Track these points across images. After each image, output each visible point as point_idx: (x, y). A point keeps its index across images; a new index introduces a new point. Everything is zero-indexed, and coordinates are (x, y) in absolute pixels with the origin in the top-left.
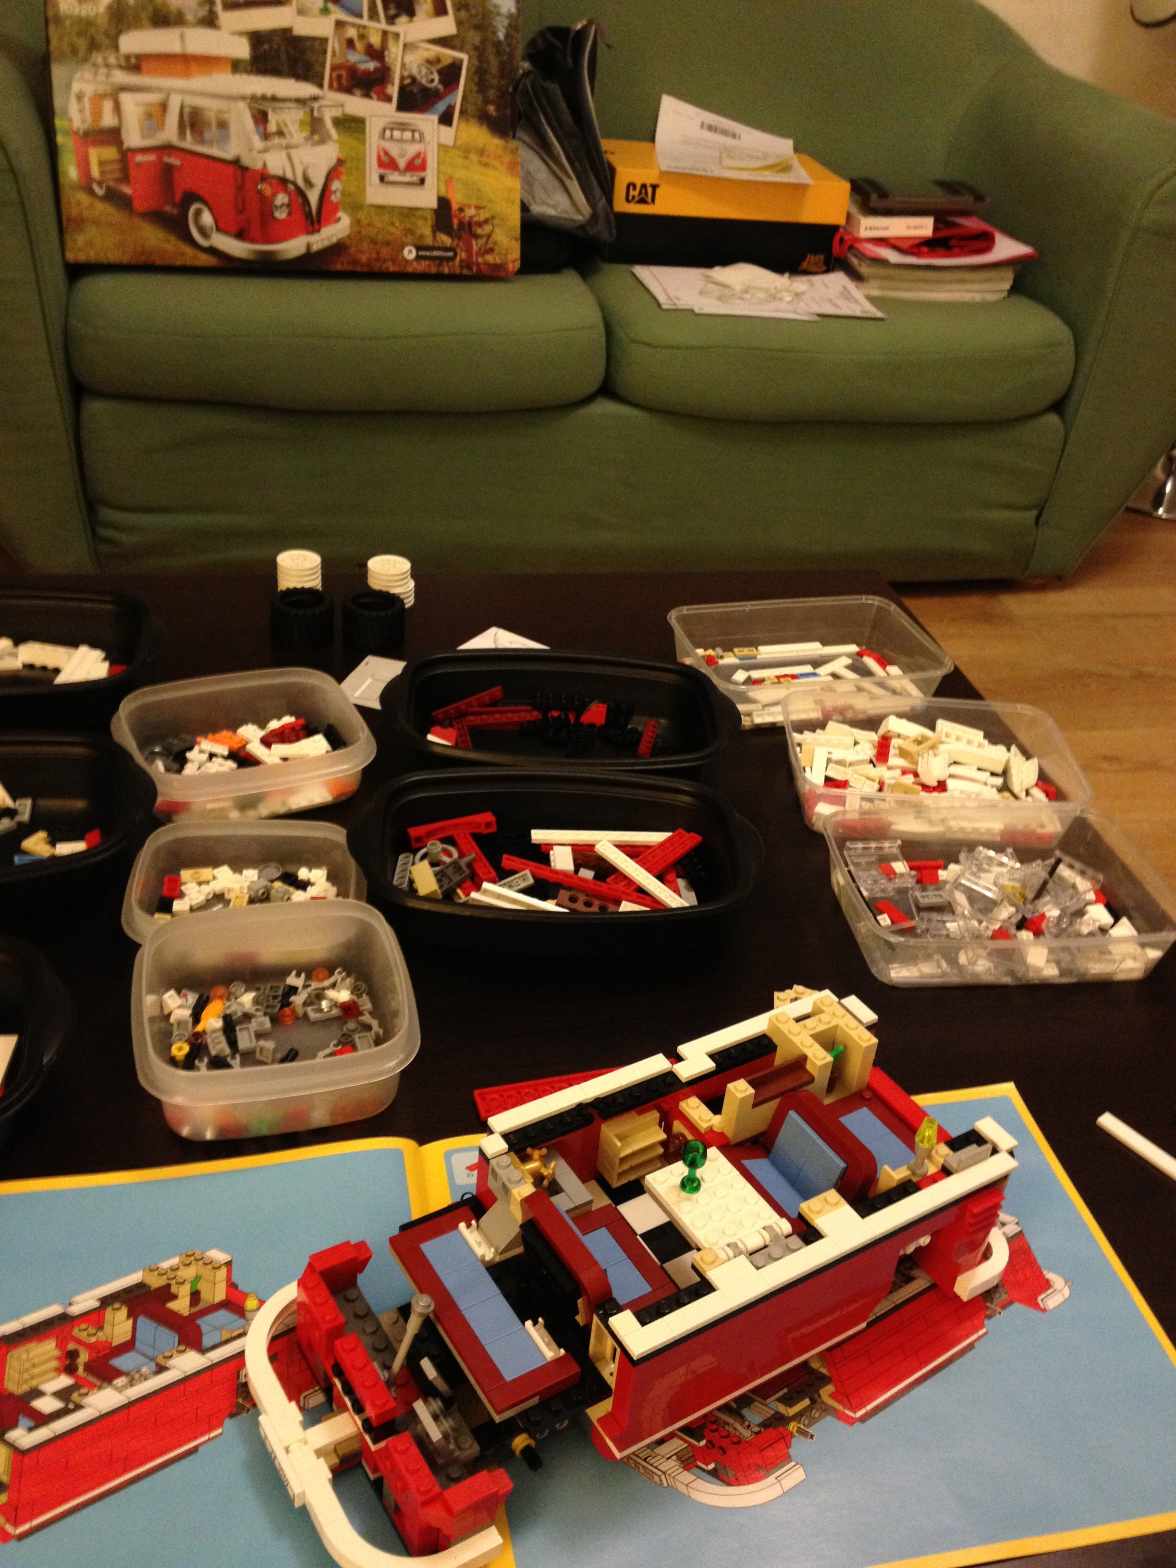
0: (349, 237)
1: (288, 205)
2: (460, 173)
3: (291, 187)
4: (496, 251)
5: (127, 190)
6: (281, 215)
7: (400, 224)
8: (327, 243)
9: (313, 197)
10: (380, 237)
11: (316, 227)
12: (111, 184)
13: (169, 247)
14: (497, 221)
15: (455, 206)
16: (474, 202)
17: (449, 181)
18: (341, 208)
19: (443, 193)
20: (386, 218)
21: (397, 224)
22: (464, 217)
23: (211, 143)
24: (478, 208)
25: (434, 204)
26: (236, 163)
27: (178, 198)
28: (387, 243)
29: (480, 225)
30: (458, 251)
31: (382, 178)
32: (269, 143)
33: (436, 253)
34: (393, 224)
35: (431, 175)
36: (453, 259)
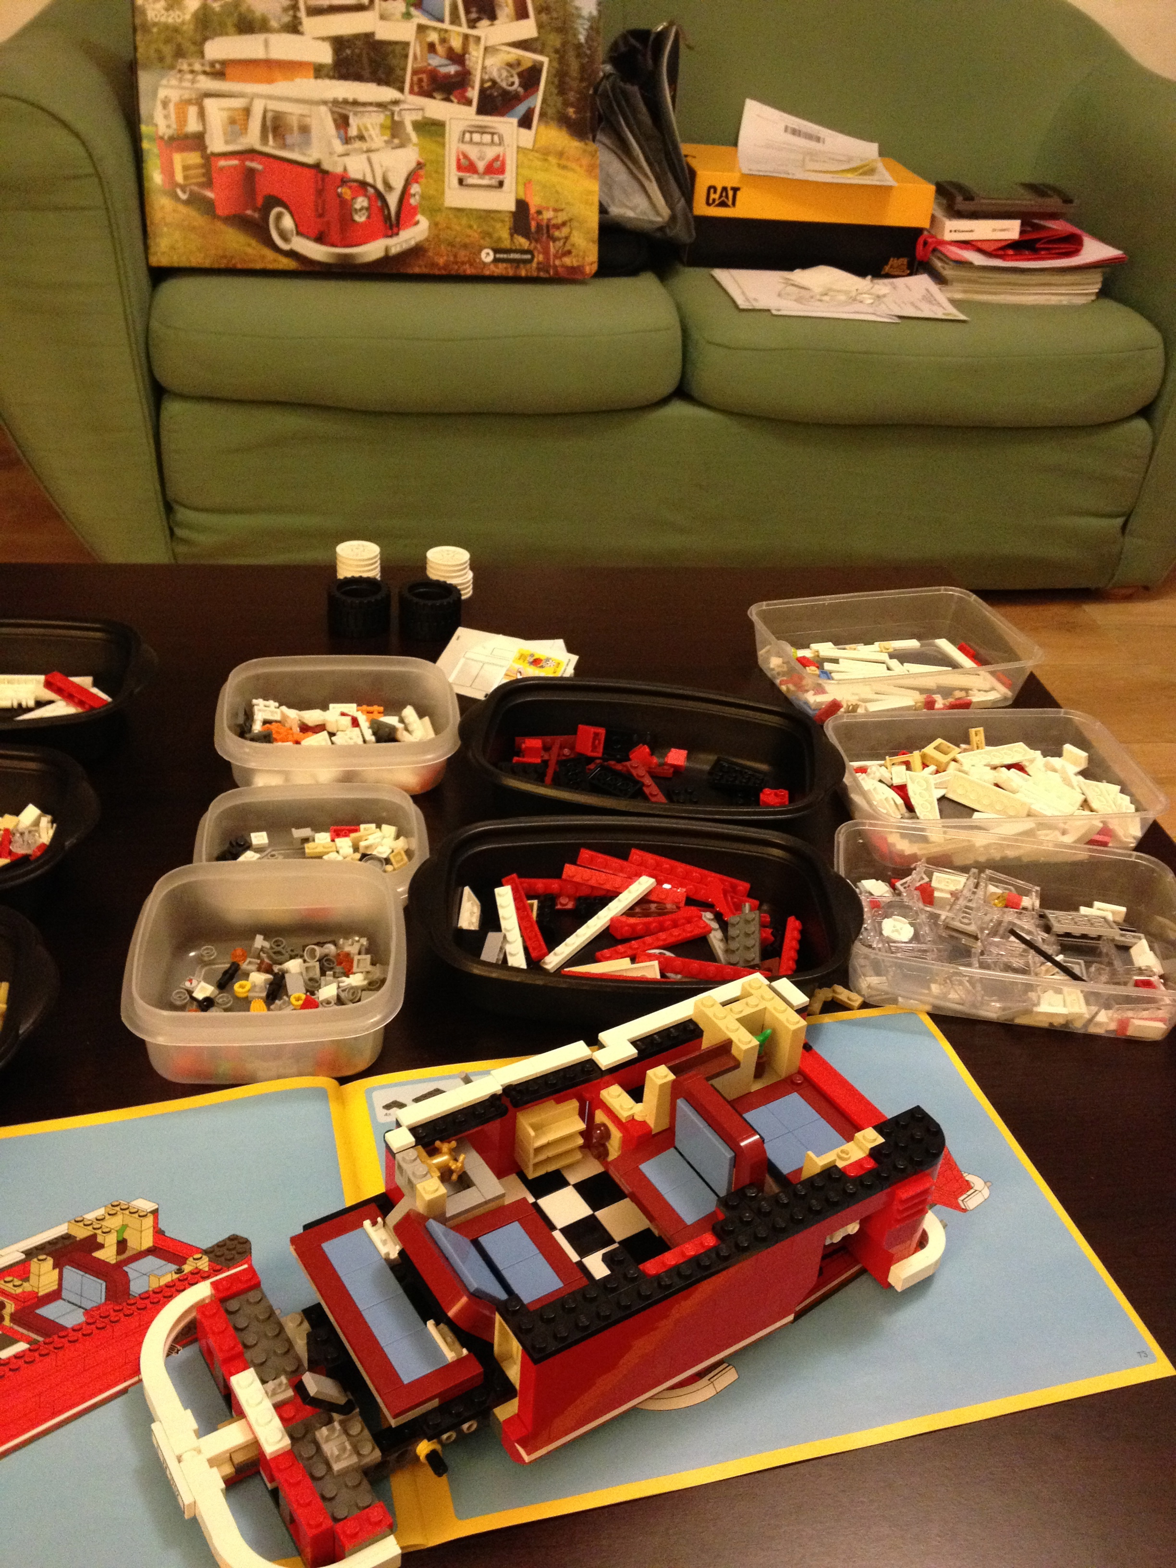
0: (427, 240)
1: (367, 209)
2: (540, 176)
3: (371, 191)
4: (574, 252)
5: (210, 194)
6: (360, 218)
7: (478, 227)
8: (405, 246)
9: (393, 200)
10: (458, 240)
11: (395, 230)
12: (196, 188)
13: (249, 250)
14: (575, 224)
15: (533, 210)
16: (552, 204)
17: (528, 184)
18: (419, 210)
19: (522, 196)
20: (464, 221)
21: (475, 227)
22: (543, 219)
23: (291, 148)
24: (555, 210)
25: (513, 208)
26: (317, 166)
27: (260, 201)
28: (465, 246)
29: (558, 227)
30: (536, 254)
31: (461, 181)
32: (350, 147)
33: (513, 256)
34: (471, 227)
35: (509, 178)
36: (530, 261)
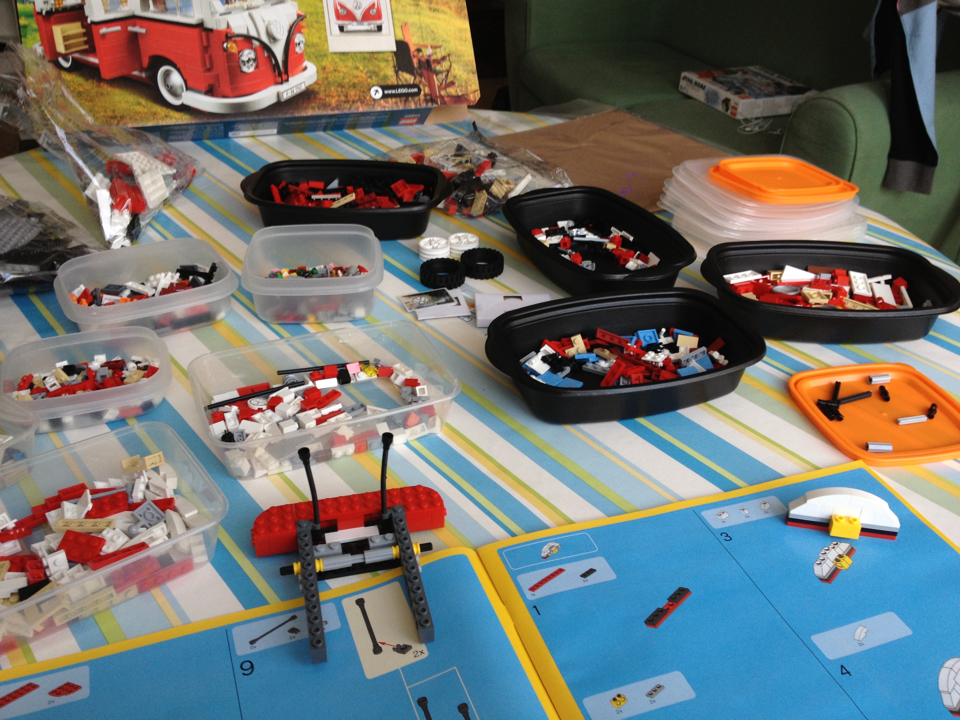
1: (255, 60)
2: (413, 19)
3: (256, 43)
4: (456, 84)
5: (94, 60)
6: (249, 69)
7: (364, 69)
9: (278, 50)
10: (347, 80)
11: (284, 77)
12: (77, 55)
13: (138, 108)
14: (453, 58)
15: (412, 49)
16: (429, 42)
17: (404, 26)
18: (305, 57)
19: (400, 37)
20: (350, 64)
21: (361, 68)
22: (423, 56)
23: (173, 11)
24: (434, 47)
25: (394, 49)
26: (200, 25)
27: (145, 62)
28: (354, 86)
29: (438, 62)
30: (421, 87)
31: (341, 29)
32: (230, 6)
33: (401, 91)
34: (357, 68)
35: (386, 21)
36: (418, 94)
